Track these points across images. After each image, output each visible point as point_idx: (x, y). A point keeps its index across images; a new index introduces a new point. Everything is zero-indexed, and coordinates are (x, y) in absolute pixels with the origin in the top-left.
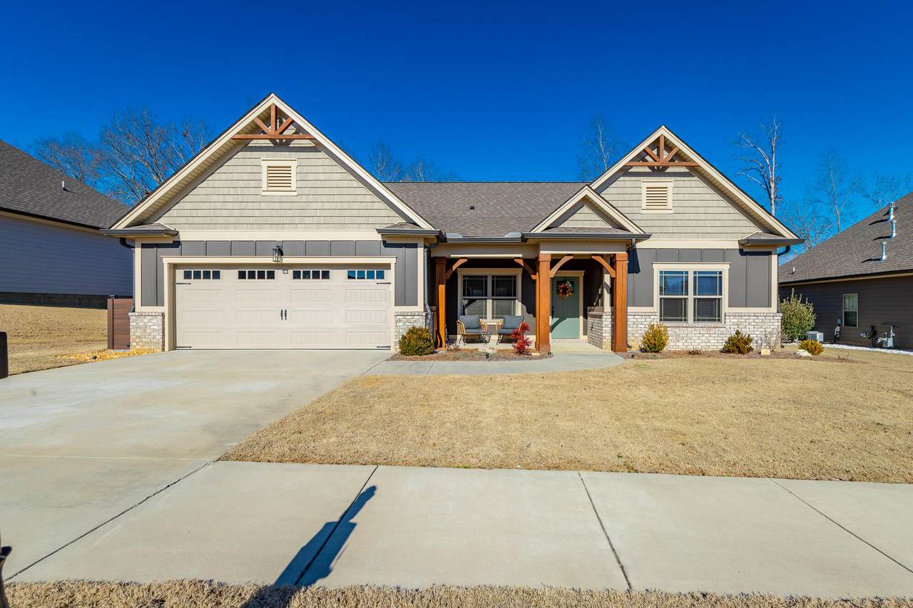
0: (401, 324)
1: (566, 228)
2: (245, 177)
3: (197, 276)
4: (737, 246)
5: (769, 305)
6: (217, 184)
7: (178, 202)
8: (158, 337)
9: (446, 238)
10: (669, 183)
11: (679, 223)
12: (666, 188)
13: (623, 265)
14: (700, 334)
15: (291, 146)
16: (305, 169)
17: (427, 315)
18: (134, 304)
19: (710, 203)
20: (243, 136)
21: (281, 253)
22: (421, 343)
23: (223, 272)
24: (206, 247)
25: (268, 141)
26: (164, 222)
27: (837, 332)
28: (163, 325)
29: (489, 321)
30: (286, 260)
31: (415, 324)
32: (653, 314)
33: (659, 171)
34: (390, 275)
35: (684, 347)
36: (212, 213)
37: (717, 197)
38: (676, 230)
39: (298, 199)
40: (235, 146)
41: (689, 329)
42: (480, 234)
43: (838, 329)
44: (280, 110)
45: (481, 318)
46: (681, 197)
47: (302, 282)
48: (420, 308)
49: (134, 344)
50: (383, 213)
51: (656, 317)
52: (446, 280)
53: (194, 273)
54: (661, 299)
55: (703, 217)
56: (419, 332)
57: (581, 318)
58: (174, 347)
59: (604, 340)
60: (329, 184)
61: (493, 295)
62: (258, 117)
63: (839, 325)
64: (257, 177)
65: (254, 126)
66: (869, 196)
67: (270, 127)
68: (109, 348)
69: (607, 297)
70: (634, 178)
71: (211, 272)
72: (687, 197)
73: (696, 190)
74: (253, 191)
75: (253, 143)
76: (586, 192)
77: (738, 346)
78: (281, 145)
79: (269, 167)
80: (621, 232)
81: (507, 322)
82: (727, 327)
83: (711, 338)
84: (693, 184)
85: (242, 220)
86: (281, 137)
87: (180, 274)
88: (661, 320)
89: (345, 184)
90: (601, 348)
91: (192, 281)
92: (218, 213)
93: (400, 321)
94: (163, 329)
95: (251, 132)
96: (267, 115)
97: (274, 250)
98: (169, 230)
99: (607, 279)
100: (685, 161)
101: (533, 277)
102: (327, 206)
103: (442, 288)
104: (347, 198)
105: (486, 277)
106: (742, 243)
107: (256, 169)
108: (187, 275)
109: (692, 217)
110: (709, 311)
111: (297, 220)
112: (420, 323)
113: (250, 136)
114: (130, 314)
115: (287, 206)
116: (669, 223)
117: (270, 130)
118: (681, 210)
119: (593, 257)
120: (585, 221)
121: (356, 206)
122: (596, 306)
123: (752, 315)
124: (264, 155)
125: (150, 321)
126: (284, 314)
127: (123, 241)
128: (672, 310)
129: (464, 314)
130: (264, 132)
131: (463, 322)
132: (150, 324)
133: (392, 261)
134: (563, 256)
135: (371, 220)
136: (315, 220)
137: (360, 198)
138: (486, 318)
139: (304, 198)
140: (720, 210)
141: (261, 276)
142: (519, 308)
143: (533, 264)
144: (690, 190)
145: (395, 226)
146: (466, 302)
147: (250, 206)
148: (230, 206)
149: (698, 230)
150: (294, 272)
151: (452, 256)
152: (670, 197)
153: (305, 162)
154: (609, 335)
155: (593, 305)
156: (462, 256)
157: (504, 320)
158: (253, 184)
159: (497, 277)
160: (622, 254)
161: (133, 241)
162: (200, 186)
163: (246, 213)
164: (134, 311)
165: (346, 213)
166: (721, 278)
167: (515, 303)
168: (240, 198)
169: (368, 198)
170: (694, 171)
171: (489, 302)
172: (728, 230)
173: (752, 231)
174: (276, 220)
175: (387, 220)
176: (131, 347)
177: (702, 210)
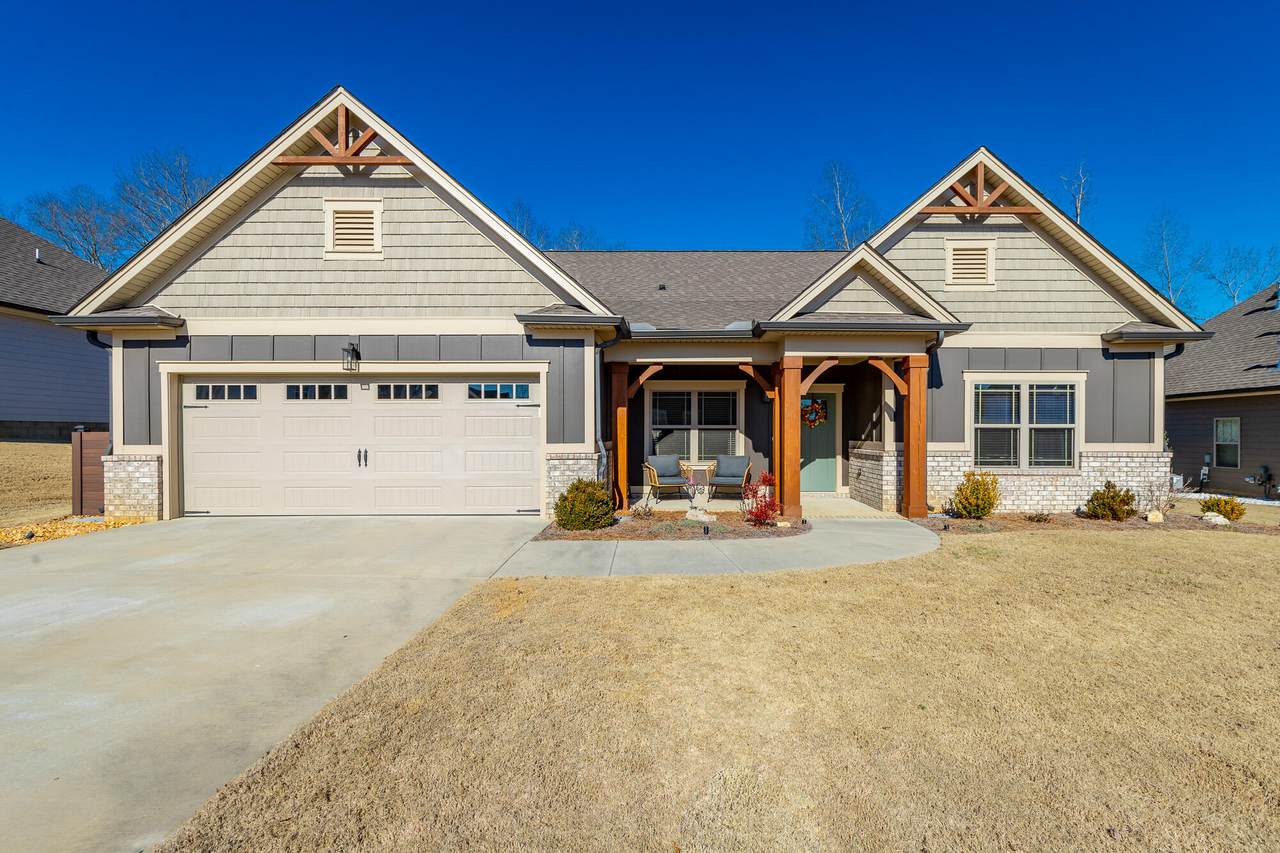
0: (557, 473)
1: (827, 314)
2: (296, 228)
3: (218, 393)
4: (1098, 344)
5: (1151, 439)
6: (250, 240)
7: (185, 272)
8: (150, 497)
9: (629, 332)
10: (990, 242)
11: (1005, 307)
12: (985, 249)
13: (919, 375)
14: (1040, 485)
15: (373, 176)
16: (397, 216)
17: (600, 458)
18: (111, 442)
19: (1056, 275)
20: (292, 159)
21: (356, 355)
22: (592, 509)
23: (262, 389)
24: (232, 346)
25: (334, 169)
26: (161, 304)
27: (1204, 475)
28: (160, 476)
29: (694, 464)
30: (365, 367)
31: (581, 474)
32: (965, 454)
33: (973, 222)
34: (539, 392)
35: (1015, 507)
36: (241, 289)
37: (1067, 264)
38: (1000, 317)
39: (385, 265)
40: (279, 177)
41: (1023, 479)
42: (683, 324)
43: (1205, 470)
44: (354, 116)
45: (682, 459)
46: (1008, 264)
47: (393, 404)
48: (588, 446)
49: (111, 508)
50: (526, 288)
51: (970, 459)
52: (629, 400)
53: (213, 389)
54: (976, 429)
55: (1043, 296)
56: (590, 489)
57: (839, 458)
58: (180, 512)
59: (884, 497)
60: (436, 240)
61: (700, 423)
62: (317, 127)
63: (1208, 465)
64: (317, 228)
65: (311, 143)
66: (1214, 277)
67: (337, 146)
68: (74, 514)
69: (889, 426)
70: (932, 234)
71: (242, 388)
72: (1018, 264)
73: (1033, 254)
74: (309, 252)
75: (311, 172)
76: (862, 253)
77: (1110, 507)
78: (357, 175)
79: (337, 212)
80: (920, 320)
81: (722, 465)
82: (1085, 474)
83: (1057, 493)
84: (1028, 243)
85: (292, 301)
86: (355, 160)
87: (189, 390)
88: (976, 463)
89: (464, 241)
90: (881, 509)
91: (210, 402)
92: (250, 288)
93: (555, 468)
94: (161, 483)
95: (306, 153)
96: (332, 125)
97: (344, 350)
98: (169, 318)
99: (889, 397)
100: (1015, 205)
101: (770, 394)
102: (433, 277)
103: (622, 413)
104: (467, 265)
105: (689, 394)
106: (1108, 338)
107: (315, 216)
108: (202, 393)
109: (1027, 296)
110: (1053, 449)
111: (383, 301)
112: (589, 472)
113: (303, 159)
114: (103, 458)
115: (368, 276)
116: (993, 307)
117: (337, 150)
118: (1008, 286)
119: (870, 362)
120: (859, 303)
121: (481, 277)
122: (865, 440)
123: (1124, 454)
124: (327, 192)
125: (137, 469)
126: (362, 457)
127: (93, 336)
128: (995, 447)
129: (654, 453)
130: (327, 153)
131: (653, 465)
132: (137, 475)
133: (542, 368)
134: (822, 359)
135: (507, 301)
136: (414, 301)
137: (488, 264)
138: (688, 459)
139: (395, 264)
140: (1071, 286)
141: (325, 393)
142: (741, 443)
143: (771, 374)
144: (1024, 254)
145: (549, 309)
146: (657, 434)
147: (305, 277)
148: (272, 277)
149: (1036, 317)
150: (379, 386)
151: (638, 360)
152: (991, 264)
153: (395, 204)
154: (894, 488)
155: (860, 439)
156: (655, 360)
157: (718, 462)
158: (310, 240)
159: (707, 394)
160: (918, 357)
161: (110, 334)
162: (221, 243)
163: (299, 288)
164: (111, 453)
165: (465, 289)
166: (1072, 395)
167: (734, 436)
168: (289, 265)
169: (502, 264)
170: (1032, 221)
171: (694, 434)
172: (1085, 318)
173: (1123, 319)
174: (350, 301)
175: (532, 301)
176: (106, 513)
177: (1042, 286)
